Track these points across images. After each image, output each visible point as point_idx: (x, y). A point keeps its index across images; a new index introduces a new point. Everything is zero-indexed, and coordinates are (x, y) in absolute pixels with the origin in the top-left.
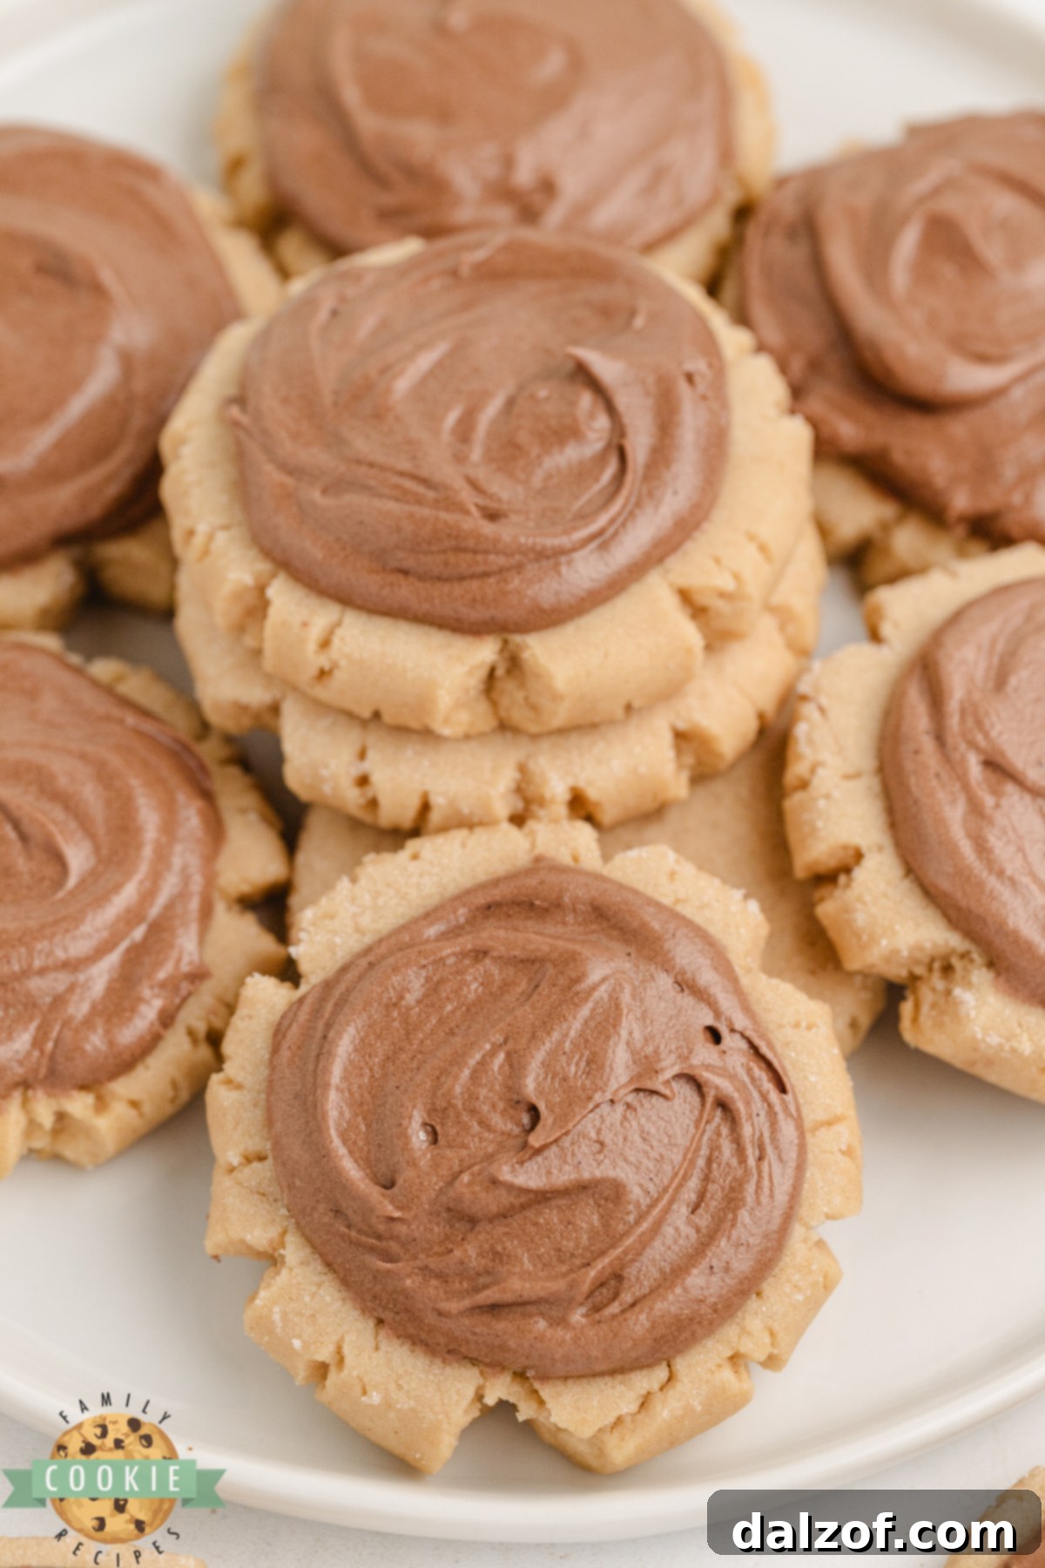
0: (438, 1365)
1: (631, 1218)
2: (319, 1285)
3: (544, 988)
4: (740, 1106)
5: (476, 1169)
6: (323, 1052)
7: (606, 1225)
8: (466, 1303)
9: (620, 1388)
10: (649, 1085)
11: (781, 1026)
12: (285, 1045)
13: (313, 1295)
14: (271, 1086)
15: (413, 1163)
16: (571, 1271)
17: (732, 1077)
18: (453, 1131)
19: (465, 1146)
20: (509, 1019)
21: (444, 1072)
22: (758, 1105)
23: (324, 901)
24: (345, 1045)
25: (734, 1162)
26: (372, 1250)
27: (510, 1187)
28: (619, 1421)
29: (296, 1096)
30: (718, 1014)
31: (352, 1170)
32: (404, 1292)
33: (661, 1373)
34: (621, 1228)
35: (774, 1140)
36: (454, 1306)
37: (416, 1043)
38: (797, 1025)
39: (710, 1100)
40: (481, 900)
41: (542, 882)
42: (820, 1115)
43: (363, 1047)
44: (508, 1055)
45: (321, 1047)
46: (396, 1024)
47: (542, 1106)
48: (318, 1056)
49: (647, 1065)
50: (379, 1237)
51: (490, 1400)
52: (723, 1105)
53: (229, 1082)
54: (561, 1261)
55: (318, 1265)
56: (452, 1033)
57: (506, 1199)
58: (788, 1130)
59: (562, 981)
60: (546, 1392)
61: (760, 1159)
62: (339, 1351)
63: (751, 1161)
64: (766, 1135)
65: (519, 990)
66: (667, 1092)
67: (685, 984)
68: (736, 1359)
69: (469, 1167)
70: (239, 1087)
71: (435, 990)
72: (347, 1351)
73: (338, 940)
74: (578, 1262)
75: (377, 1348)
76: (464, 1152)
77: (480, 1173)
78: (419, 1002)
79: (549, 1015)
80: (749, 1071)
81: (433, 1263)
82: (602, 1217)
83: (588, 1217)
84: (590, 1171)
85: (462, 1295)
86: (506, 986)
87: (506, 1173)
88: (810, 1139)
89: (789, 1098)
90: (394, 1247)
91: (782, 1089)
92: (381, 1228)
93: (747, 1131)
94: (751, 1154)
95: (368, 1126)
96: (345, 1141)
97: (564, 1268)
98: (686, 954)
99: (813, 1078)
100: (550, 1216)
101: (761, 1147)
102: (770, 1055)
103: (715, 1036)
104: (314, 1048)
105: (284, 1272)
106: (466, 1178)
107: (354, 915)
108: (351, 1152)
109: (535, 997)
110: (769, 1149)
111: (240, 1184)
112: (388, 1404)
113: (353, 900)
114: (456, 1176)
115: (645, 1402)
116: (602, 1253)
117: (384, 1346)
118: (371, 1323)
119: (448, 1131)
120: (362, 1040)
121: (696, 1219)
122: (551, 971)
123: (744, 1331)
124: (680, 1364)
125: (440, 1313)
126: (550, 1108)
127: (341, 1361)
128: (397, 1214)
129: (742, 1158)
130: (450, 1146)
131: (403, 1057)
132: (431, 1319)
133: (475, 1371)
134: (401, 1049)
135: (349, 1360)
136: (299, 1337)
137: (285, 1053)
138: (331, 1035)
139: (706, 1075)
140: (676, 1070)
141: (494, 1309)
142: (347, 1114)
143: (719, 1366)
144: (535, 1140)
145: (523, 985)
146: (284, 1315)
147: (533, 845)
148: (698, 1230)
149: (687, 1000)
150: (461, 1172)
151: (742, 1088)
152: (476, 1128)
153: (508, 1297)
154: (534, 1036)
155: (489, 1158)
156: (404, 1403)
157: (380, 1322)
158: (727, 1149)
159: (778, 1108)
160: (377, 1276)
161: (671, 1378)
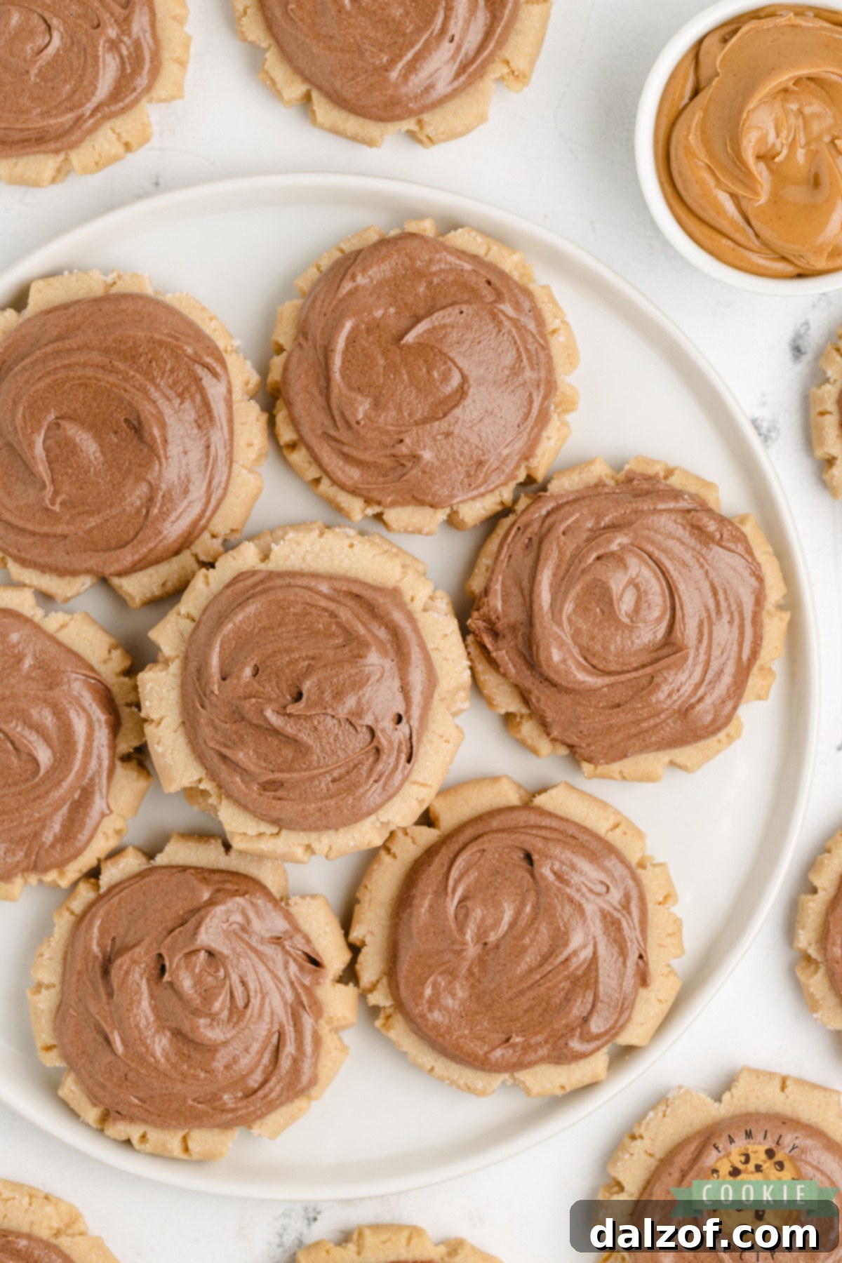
0: (191, 758)
1: (304, 766)
2: (173, 689)
3: (346, 650)
4: (384, 757)
5: (260, 700)
6: (241, 605)
7: (293, 761)
8: (217, 747)
9: (254, 823)
10: (353, 720)
11: (434, 732)
12: (232, 588)
13: (168, 691)
14: (216, 598)
15: (239, 678)
16: (265, 768)
17: (390, 742)
18: (264, 677)
19: (264, 687)
20: (322, 651)
21: (279, 651)
22: (392, 760)
23: (301, 535)
24: (251, 609)
25: (364, 775)
26: (199, 696)
27: (266, 719)
28: (245, 834)
29: (219, 612)
30: (408, 710)
31: (215, 661)
32: (198, 722)
33: (275, 830)
34: (297, 767)
35: (388, 778)
36: (212, 744)
37: (280, 631)
38: (441, 736)
39: (375, 744)
40: (356, 589)
41: (384, 604)
42: (420, 779)
43: (258, 615)
44: (309, 665)
45: (243, 602)
46: (278, 617)
47: (305, 697)
48: (240, 604)
49: (359, 713)
50: (205, 695)
51: (202, 786)
52: (378, 751)
53: (206, 577)
54: (265, 760)
55: (178, 681)
56: (296, 638)
57: (261, 722)
58: (398, 777)
59: (355, 652)
60: (225, 802)
61: (376, 781)
62: (162, 719)
63: (371, 780)
64: (386, 774)
65: (337, 641)
66: (359, 729)
67: (405, 690)
68: (308, 848)
69: (259, 697)
70: (208, 584)
71: (305, 616)
72: (164, 722)
73: (292, 556)
74: (271, 767)
75: (175, 731)
76: (262, 689)
77: (260, 703)
78: (294, 614)
79: (339, 662)
80: (400, 744)
81: (216, 721)
82: (293, 757)
83: (288, 753)
84: (304, 737)
85: (218, 742)
86: (333, 635)
87: (269, 713)
88: (407, 785)
89: (409, 766)
90: (207, 703)
91: (409, 760)
92: (207, 692)
93: (380, 767)
94: (375, 776)
95: (235, 648)
96: (221, 646)
97: (263, 764)
98: (417, 677)
99: (428, 763)
100: (274, 742)
101: (380, 776)
102: (415, 744)
103: (399, 719)
104: (241, 599)
105: (164, 673)
106: (253, 700)
107: (307, 552)
108: (220, 652)
109: (339, 650)
110: (383, 779)
111: (177, 623)
112: (163, 755)
113: (313, 544)
114: (250, 697)
115: (260, 835)
116: (282, 771)
117: (179, 733)
118: (180, 721)
119: (263, 675)
120: (260, 613)
121: (331, 785)
122: (355, 644)
123: (319, 841)
124: (284, 832)
125: (205, 742)
126: (308, 698)
127: (159, 724)
128: (217, 692)
129: (369, 776)
130: (258, 682)
131: (271, 633)
132: (200, 741)
133: (205, 771)
134: (273, 629)
135: (161, 727)
136: (151, 701)
137: (229, 591)
138: (250, 601)
139: (378, 733)
140: (370, 723)
141: (224, 758)
142: (232, 635)
143: (299, 845)
144: (291, 709)
145: (340, 641)
146: (152, 689)
147: (402, 579)
148: (328, 790)
149: (400, 697)
150: (254, 697)
151: (391, 749)
152: (274, 684)
153: (233, 758)
154: (325, 666)
155: (269, 700)
156: (169, 760)
157: (183, 723)
158: (365, 768)
159: (401, 767)
160: (194, 707)
161: (278, 834)
